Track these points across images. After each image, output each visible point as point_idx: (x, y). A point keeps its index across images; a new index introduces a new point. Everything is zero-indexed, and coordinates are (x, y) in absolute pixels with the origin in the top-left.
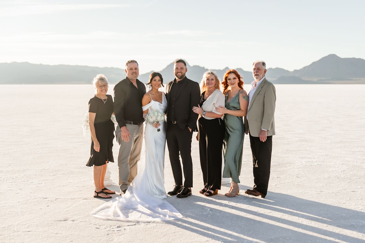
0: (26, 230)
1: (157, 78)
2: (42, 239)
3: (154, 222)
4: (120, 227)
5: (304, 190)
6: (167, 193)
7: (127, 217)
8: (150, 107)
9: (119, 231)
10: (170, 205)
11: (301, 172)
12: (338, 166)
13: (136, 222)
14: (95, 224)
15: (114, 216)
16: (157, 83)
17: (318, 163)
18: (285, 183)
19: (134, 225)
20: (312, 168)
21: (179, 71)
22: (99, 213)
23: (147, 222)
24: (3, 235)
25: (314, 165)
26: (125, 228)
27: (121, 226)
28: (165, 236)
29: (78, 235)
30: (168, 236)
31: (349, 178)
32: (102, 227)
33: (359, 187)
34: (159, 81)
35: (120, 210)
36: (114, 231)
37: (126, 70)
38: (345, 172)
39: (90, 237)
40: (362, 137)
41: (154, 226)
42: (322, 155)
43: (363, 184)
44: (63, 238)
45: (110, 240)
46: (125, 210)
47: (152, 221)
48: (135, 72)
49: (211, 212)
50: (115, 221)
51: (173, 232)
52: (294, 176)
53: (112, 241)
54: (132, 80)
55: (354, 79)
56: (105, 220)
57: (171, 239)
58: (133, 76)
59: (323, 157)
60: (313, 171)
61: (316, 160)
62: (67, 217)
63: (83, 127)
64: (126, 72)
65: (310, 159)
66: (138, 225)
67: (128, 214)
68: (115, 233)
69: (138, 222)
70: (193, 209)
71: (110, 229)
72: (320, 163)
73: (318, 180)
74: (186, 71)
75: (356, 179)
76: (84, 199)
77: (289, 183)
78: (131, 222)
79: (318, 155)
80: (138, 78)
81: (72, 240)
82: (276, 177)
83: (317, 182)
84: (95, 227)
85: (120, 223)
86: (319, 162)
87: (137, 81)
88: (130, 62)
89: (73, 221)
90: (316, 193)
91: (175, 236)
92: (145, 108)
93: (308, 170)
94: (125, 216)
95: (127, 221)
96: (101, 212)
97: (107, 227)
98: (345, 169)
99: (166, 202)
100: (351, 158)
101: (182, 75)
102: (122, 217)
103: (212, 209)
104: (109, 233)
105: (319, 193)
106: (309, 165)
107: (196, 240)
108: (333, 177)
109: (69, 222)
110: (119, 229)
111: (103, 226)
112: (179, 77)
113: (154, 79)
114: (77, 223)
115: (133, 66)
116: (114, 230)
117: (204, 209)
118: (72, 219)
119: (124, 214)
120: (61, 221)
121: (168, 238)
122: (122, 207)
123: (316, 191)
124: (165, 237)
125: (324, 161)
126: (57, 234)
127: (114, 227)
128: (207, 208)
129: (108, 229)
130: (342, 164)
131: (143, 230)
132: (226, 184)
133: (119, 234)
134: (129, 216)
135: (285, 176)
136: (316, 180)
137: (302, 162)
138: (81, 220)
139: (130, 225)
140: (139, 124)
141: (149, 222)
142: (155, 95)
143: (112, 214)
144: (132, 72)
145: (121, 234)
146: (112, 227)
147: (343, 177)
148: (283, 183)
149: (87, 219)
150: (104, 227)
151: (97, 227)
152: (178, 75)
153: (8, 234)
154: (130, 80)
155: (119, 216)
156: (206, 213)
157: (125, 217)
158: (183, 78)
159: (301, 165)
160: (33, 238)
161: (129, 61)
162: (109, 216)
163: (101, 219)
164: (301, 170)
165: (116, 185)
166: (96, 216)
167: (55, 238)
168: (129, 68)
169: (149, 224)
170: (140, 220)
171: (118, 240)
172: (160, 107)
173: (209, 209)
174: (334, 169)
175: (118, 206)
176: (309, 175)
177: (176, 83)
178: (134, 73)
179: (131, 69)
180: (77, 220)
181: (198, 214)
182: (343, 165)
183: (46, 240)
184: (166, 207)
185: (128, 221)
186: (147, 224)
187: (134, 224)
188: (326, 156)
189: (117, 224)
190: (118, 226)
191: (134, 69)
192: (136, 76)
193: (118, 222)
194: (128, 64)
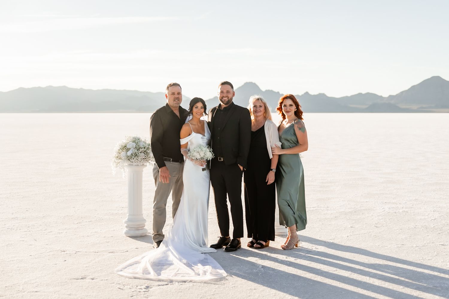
3: (191, 281)
5: (382, 243)
7: (159, 274)
8: (190, 140)
11: (382, 220)
13: (168, 281)
14: (119, 284)
15: (143, 274)
16: (199, 110)
17: (404, 210)
18: (359, 234)
19: (166, 285)
20: (396, 215)
21: (225, 95)
22: (125, 269)
23: (182, 281)
25: (399, 212)
27: (149, 285)
31: (440, 228)
32: (126, 287)
34: (201, 108)
35: (152, 266)
36: (140, 292)
37: (166, 94)
38: (436, 221)
41: (190, 287)
42: (410, 200)
50: (143, 280)
54: (174, 107)
56: (131, 279)
58: (175, 102)
59: (411, 203)
60: (397, 220)
61: (402, 206)
64: (167, 97)
65: (395, 205)
66: (171, 285)
67: (160, 271)
68: (141, 295)
71: (135, 289)
73: (401, 231)
74: (234, 95)
77: (365, 234)
78: (163, 281)
79: (406, 200)
83: (399, 233)
84: (117, 287)
85: (148, 283)
88: (172, 85)
90: (396, 246)
92: (183, 142)
93: (391, 218)
95: (158, 280)
96: (128, 269)
97: (132, 287)
99: (208, 257)
101: (228, 100)
102: (153, 275)
105: (399, 246)
106: (392, 212)
111: (127, 285)
112: (225, 102)
113: (195, 105)
115: (175, 89)
116: (140, 290)
119: (155, 272)
122: (154, 262)
123: (396, 245)
129: (133, 290)
130: (434, 211)
133: (145, 295)
134: (162, 274)
135: (361, 225)
136: (399, 230)
139: (161, 285)
140: (180, 161)
142: (197, 126)
143: (141, 271)
144: (174, 97)
145: (148, 295)
147: (432, 227)
148: (357, 234)
149: (109, 277)
150: (129, 287)
152: (223, 100)
154: (171, 107)
155: (149, 273)
157: (157, 275)
158: (230, 104)
162: (136, 273)
163: (126, 277)
166: (121, 273)
168: (170, 93)
169: (184, 283)
170: (174, 278)
172: (203, 141)
175: (149, 262)
177: (220, 110)
178: (177, 99)
179: (173, 94)
184: (208, 262)
186: (181, 283)
187: (166, 283)
188: (415, 201)
191: (176, 93)
192: (178, 102)
193: (147, 281)
194: (169, 88)
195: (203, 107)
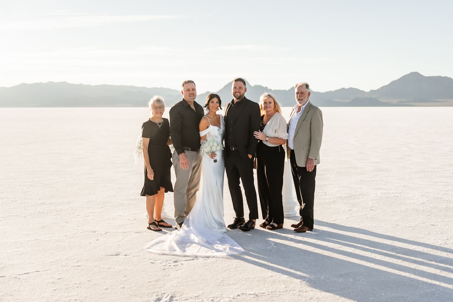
0: (76, 265)
1: (215, 100)
2: (93, 274)
3: (213, 257)
4: (177, 262)
6: (227, 226)
7: (185, 251)
8: (208, 133)
9: (176, 266)
10: (231, 239)
12: (417, 199)
13: (194, 257)
15: (170, 251)
16: (215, 105)
18: (357, 216)
19: (192, 260)
20: (388, 200)
21: (237, 91)
22: (153, 247)
23: (206, 257)
24: (52, 270)
26: (182, 263)
28: (226, 271)
29: (132, 270)
30: (229, 271)
31: (429, 211)
32: (157, 262)
33: (440, 221)
34: (217, 103)
35: (176, 244)
36: (170, 266)
37: (182, 91)
38: (424, 204)
39: (145, 272)
40: (445, 166)
41: (213, 261)
43: (444, 217)
44: (116, 273)
45: (167, 275)
46: (182, 244)
47: (211, 256)
48: (193, 93)
49: (275, 246)
51: (235, 267)
52: (368, 208)
53: (168, 276)
54: (190, 102)
55: (440, 100)
56: (160, 255)
57: (232, 274)
58: (190, 98)
59: (400, 188)
62: (119, 252)
63: (134, 154)
64: (183, 93)
67: (185, 248)
68: (172, 268)
69: (196, 257)
70: (256, 243)
72: (397, 195)
73: (394, 213)
75: (437, 212)
76: (136, 233)
77: (362, 216)
78: (189, 256)
80: (195, 100)
81: (125, 275)
82: (347, 209)
85: (176, 258)
86: (396, 193)
87: (195, 103)
88: (187, 82)
89: (126, 255)
91: (237, 271)
92: (202, 134)
94: (182, 250)
96: (156, 247)
97: (162, 262)
98: (425, 201)
99: (226, 236)
100: (432, 189)
101: (240, 95)
102: (178, 251)
103: (276, 244)
104: (165, 268)
105: (394, 226)
106: (384, 196)
107: (259, 276)
108: (411, 210)
109: (122, 257)
110: (176, 264)
111: (158, 260)
112: (237, 97)
113: (211, 100)
114: (130, 258)
115: (190, 86)
116: (170, 264)
117: (268, 243)
118: (124, 254)
119: (180, 249)
120: (112, 256)
121: (229, 274)
122: (178, 241)
123: (391, 225)
124: (226, 273)
125: (401, 193)
126: (109, 268)
127: (171, 262)
128: (271, 243)
129: (164, 264)
131: (202, 265)
132: (292, 217)
133: (175, 269)
134: (187, 251)
137: (376, 193)
138: (135, 255)
139: (188, 260)
140: (197, 150)
141: (208, 257)
142: (213, 119)
143: (167, 248)
144: (190, 93)
145: (178, 269)
146: (168, 262)
147: (422, 209)
148: (355, 216)
151: (152, 262)
152: (236, 95)
153: (57, 269)
154: (188, 103)
155: (176, 250)
156: (270, 248)
157: (182, 252)
158: (242, 98)
159: (376, 196)
160: (84, 273)
161: (185, 82)
162: (164, 250)
163: (155, 254)
164: (376, 202)
165: (171, 218)
166: (150, 250)
167: (107, 273)
168: (186, 89)
170: (198, 254)
171: (175, 275)
172: (219, 133)
173: (273, 244)
174: (413, 201)
175: (173, 240)
176: (384, 208)
178: (192, 95)
179: (188, 90)
180: (129, 255)
181: (262, 248)
182: (423, 197)
183: (97, 275)
184: (226, 241)
185: (185, 256)
186: (206, 259)
187: (192, 258)
189: (173, 259)
190: (175, 261)
191: (191, 89)
192: (193, 97)
193: (174, 256)
194: (185, 85)
195: (218, 102)
